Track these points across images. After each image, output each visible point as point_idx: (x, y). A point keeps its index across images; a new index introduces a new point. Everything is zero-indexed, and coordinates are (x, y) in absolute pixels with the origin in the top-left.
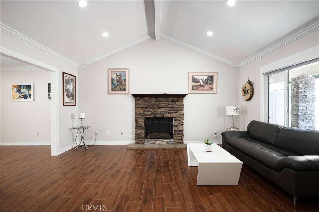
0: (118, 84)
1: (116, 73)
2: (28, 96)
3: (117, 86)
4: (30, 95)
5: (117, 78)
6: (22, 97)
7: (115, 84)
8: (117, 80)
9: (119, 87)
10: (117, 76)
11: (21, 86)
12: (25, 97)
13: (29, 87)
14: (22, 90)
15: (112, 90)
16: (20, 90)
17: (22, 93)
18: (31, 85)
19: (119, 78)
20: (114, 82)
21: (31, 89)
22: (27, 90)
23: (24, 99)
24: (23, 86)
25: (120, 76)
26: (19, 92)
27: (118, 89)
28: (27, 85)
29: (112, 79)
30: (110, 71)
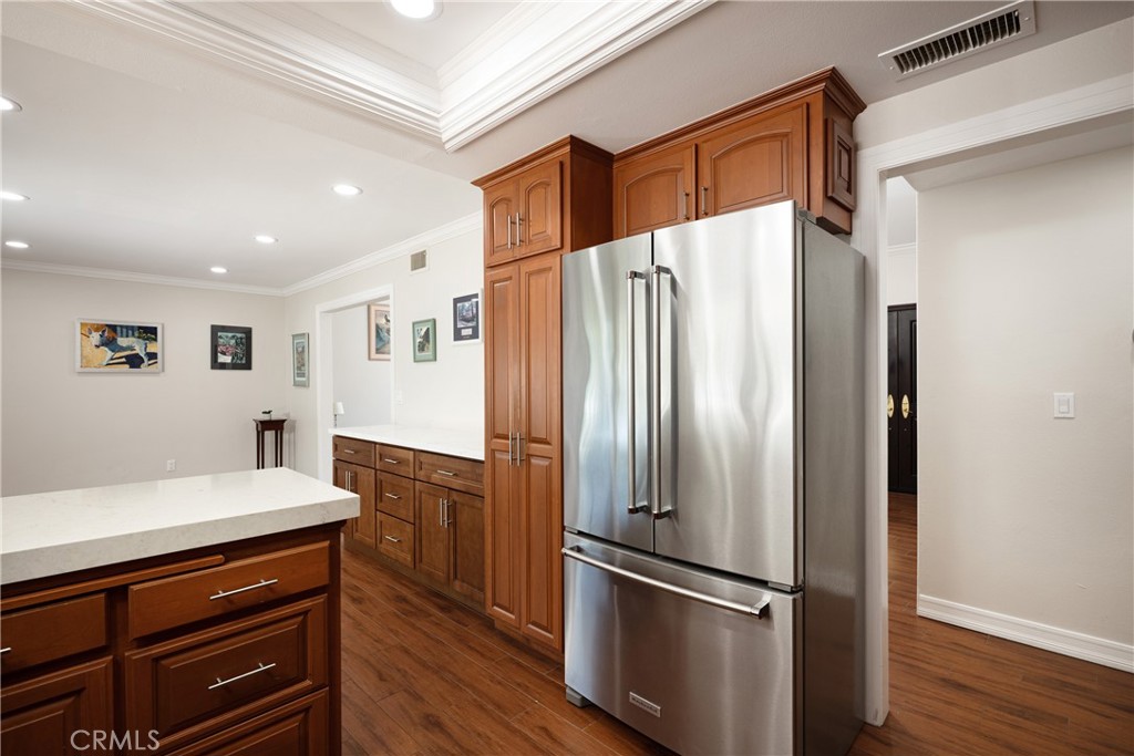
1: (386, 316)
2: (146, 359)
4: (153, 356)
6: (124, 360)
7: (382, 338)
8: (388, 331)
10: (387, 321)
11: (119, 329)
12: (134, 361)
13: (149, 333)
14: (122, 341)
15: (378, 351)
16: (114, 339)
17: (123, 349)
18: (156, 328)
20: (382, 335)
21: (156, 340)
22: (140, 340)
23: (127, 366)
24: (125, 330)
26: (113, 347)
27: (386, 349)
28: (140, 328)
29: (377, 326)
30: (373, 308)
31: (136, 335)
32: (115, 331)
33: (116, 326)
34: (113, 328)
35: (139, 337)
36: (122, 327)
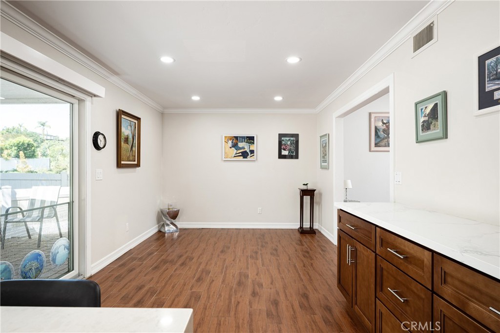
0: (386, 136)
1: (382, 120)
2: (249, 154)
3: (384, 139)
4: (252, 152)
5: (384, 127)
6: (240, 154)
7: (381, 136)
8: (384, 131)
9: (386, 140)
10: (384, 123)
11: (239, 138)
12: (245, 155)
13: (251, 140)
14: (240, 145)
15: (376, 145)
16: (237, 144)
17: (240, 149)
18: (254, 137)
19: (387, 126)
20: (379, 134)
21: (253, 143)
22: (247, 144)
23: (242, 157)
24: (241, 139)
25: (388, 124)
26: (236, 147)
27: (385, 144)
28: (247, 137)
29: (376, 128)
30: (373, 116)
31: (246, 141)
32: (237, 139)
33: (237, 137)
34: (236, 138)
35: (247, 142)
36: (240, 137)
